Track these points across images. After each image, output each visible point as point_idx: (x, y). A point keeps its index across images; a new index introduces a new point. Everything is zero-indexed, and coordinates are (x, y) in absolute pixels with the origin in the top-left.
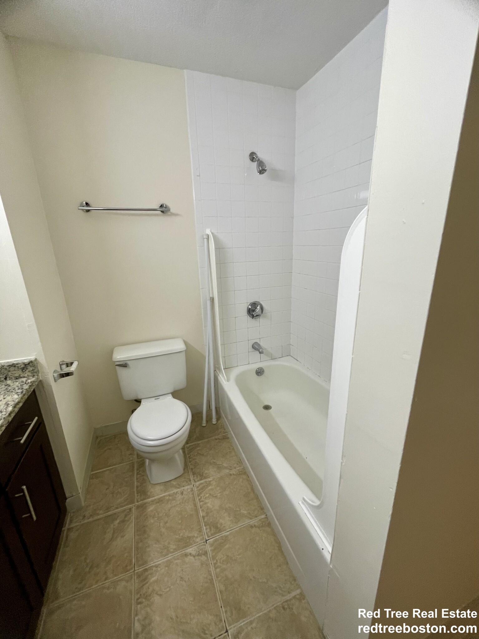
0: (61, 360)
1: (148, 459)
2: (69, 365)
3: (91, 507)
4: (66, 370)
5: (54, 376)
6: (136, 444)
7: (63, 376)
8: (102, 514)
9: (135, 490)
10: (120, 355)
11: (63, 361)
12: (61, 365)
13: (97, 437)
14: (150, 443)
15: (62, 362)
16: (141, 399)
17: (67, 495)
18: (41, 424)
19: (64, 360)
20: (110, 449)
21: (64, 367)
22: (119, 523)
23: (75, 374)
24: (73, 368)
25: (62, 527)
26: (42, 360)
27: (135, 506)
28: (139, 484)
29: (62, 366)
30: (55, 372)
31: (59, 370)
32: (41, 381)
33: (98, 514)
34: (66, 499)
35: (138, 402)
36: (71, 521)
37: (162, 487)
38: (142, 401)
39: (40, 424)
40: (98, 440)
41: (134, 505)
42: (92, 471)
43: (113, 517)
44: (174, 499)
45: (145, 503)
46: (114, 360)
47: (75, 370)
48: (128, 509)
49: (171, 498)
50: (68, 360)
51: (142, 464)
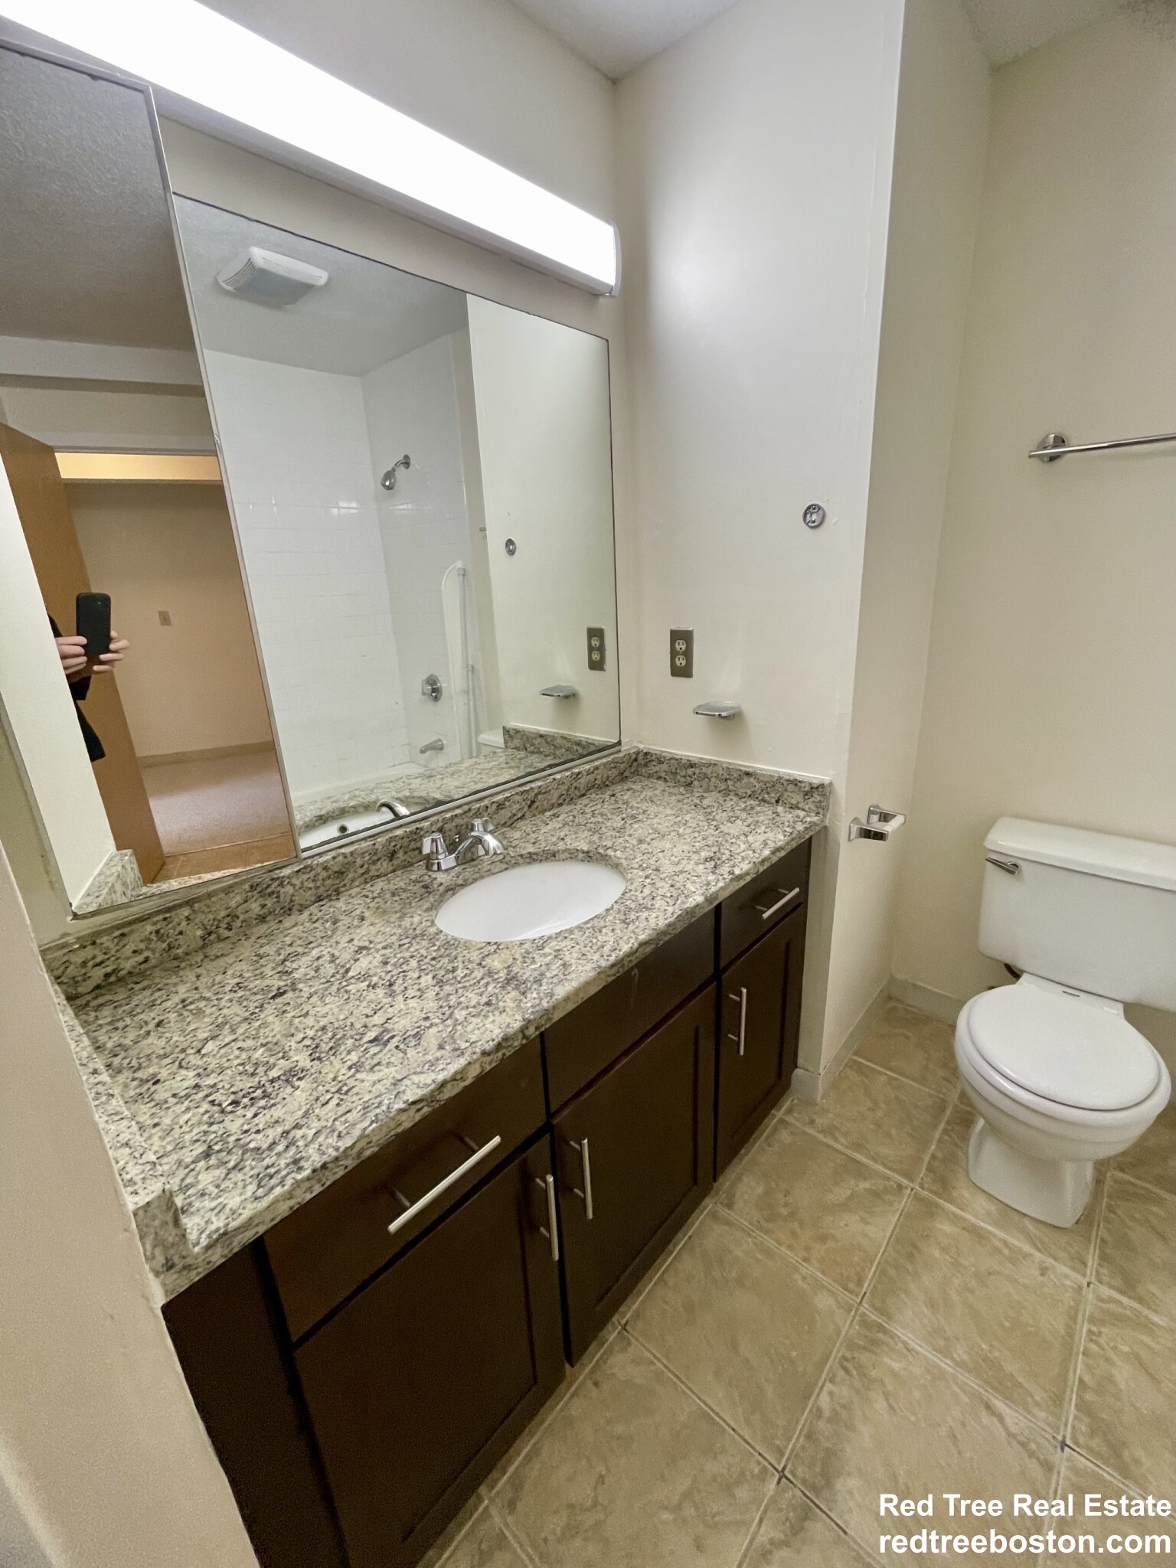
0: (875, 802)
1: (984, 1118)
2: (885, 817)
3: (830, 1115)
4: (876, 825)
5: (850, 827)
6: (966, 1061)
7: (867, 834)
8: (842, 1144)
9: (927, 1159)
10: (1006, 840)
11: (877, 807)
12: (871, 812)
13: (890, 998)
14: (999, 1082)
15: (874, 807)
16: (1023, 972)
17: (800, 1061)
18: (799, 907)
19: (880, 805)
20: (907, 1037)
21: (875, 818)
22: (867, 1190)
23: (889, 839)
24: (889, 828)
25: (772, 1107)
26: (841, 790)
27: (912, 1190)
28: (940, 1155)
29: (872, 816)
30: (855, 820)
31: (864, 820)
32: (825, 827)
33: (836, 1139)
34: (796, 1067)
35: (1014, 974)
36: (789, 1111)
37: (993, 1208)
38: (1024, 978)
39: (800, 904)
40: (891, 1005)
41: (911, 1185)
42: (856, 1054)
43: (862, 1172)
44: (1013, 1261)
45: (938, 1206)
46: (988, 845)
47: (893, 832)
48: (896, 1182)
49: (1006, 1251)
50: (886, 808)
51: (965, 1118)
